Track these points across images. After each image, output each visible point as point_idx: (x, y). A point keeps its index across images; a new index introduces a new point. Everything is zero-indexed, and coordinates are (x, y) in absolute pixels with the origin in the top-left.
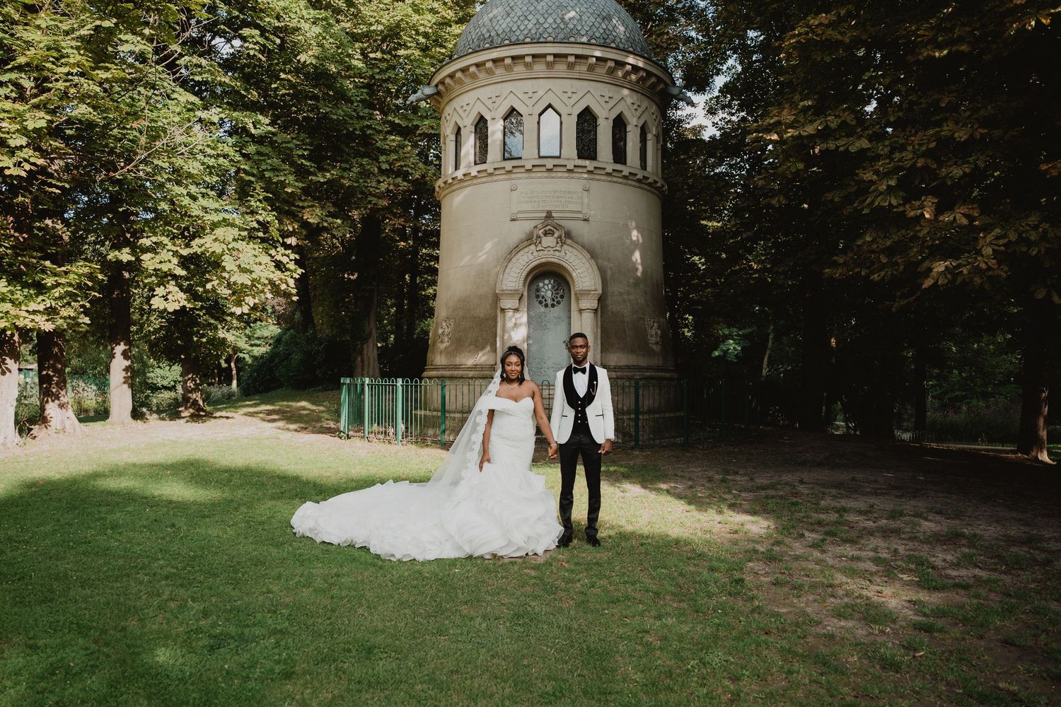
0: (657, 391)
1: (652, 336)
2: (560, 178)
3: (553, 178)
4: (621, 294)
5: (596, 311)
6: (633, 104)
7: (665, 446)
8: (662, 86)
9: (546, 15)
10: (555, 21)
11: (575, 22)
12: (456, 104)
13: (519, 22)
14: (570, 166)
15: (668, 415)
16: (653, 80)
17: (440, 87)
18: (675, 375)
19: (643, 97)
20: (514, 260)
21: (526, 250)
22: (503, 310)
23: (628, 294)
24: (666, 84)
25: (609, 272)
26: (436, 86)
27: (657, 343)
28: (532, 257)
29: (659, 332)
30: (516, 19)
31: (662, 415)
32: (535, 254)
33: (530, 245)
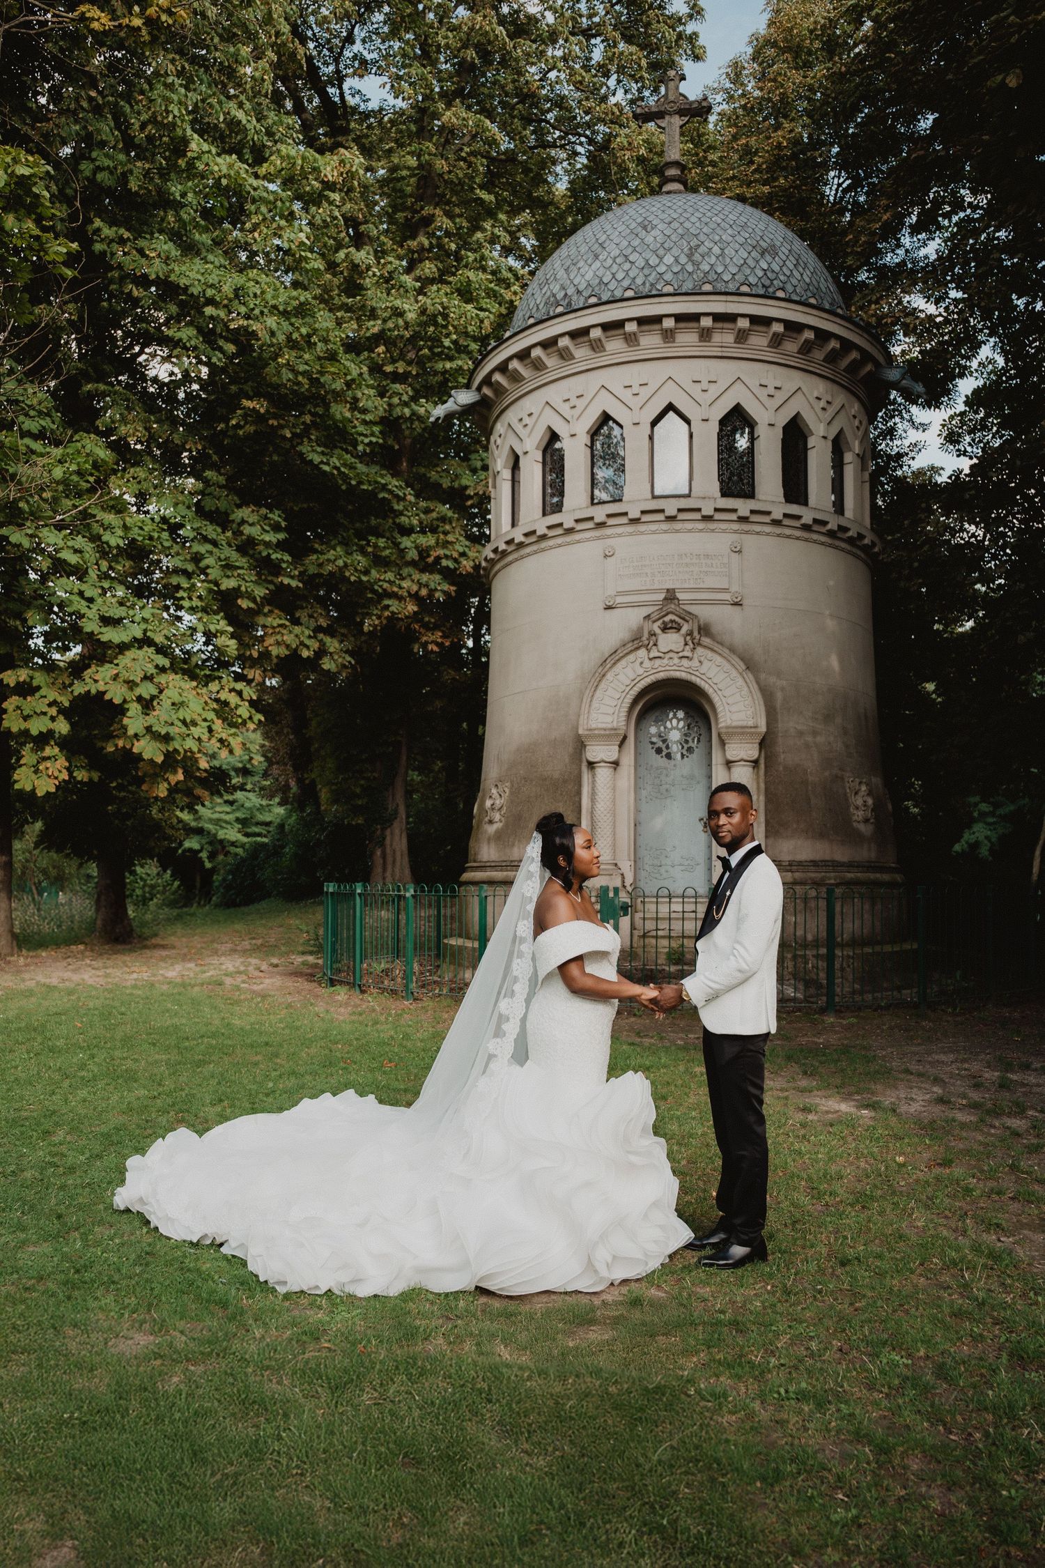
0: (867, 907)
1: (857, 808)
2: (690, 531)
3: (677, 531)
4: (801, 734)
5: (755, 763)
6: (818, 398)
7: (881, 1008)
8: (869, 367)
9: (661, 252)
10: (677, 261)
11: (713, 260)
12: (511, 416)
13: (615, 267)
14: (707, 510)
15: (888, 948)
16: (854, 355)
17: (486, 391)
18: (898, 878)
19: (836, 387)
20: (609, 676)
21: (631, 657)
22: (591, 765)
23: (815, 733)
24: (877, 364)
25: (779, 696)
26: (479, 389)
27: (866, 821)
28: (640, 671)
29: (870, 801)
30: (610, 261)
31: (878, 948)
32: (647, 664)
33: (637, 648)
